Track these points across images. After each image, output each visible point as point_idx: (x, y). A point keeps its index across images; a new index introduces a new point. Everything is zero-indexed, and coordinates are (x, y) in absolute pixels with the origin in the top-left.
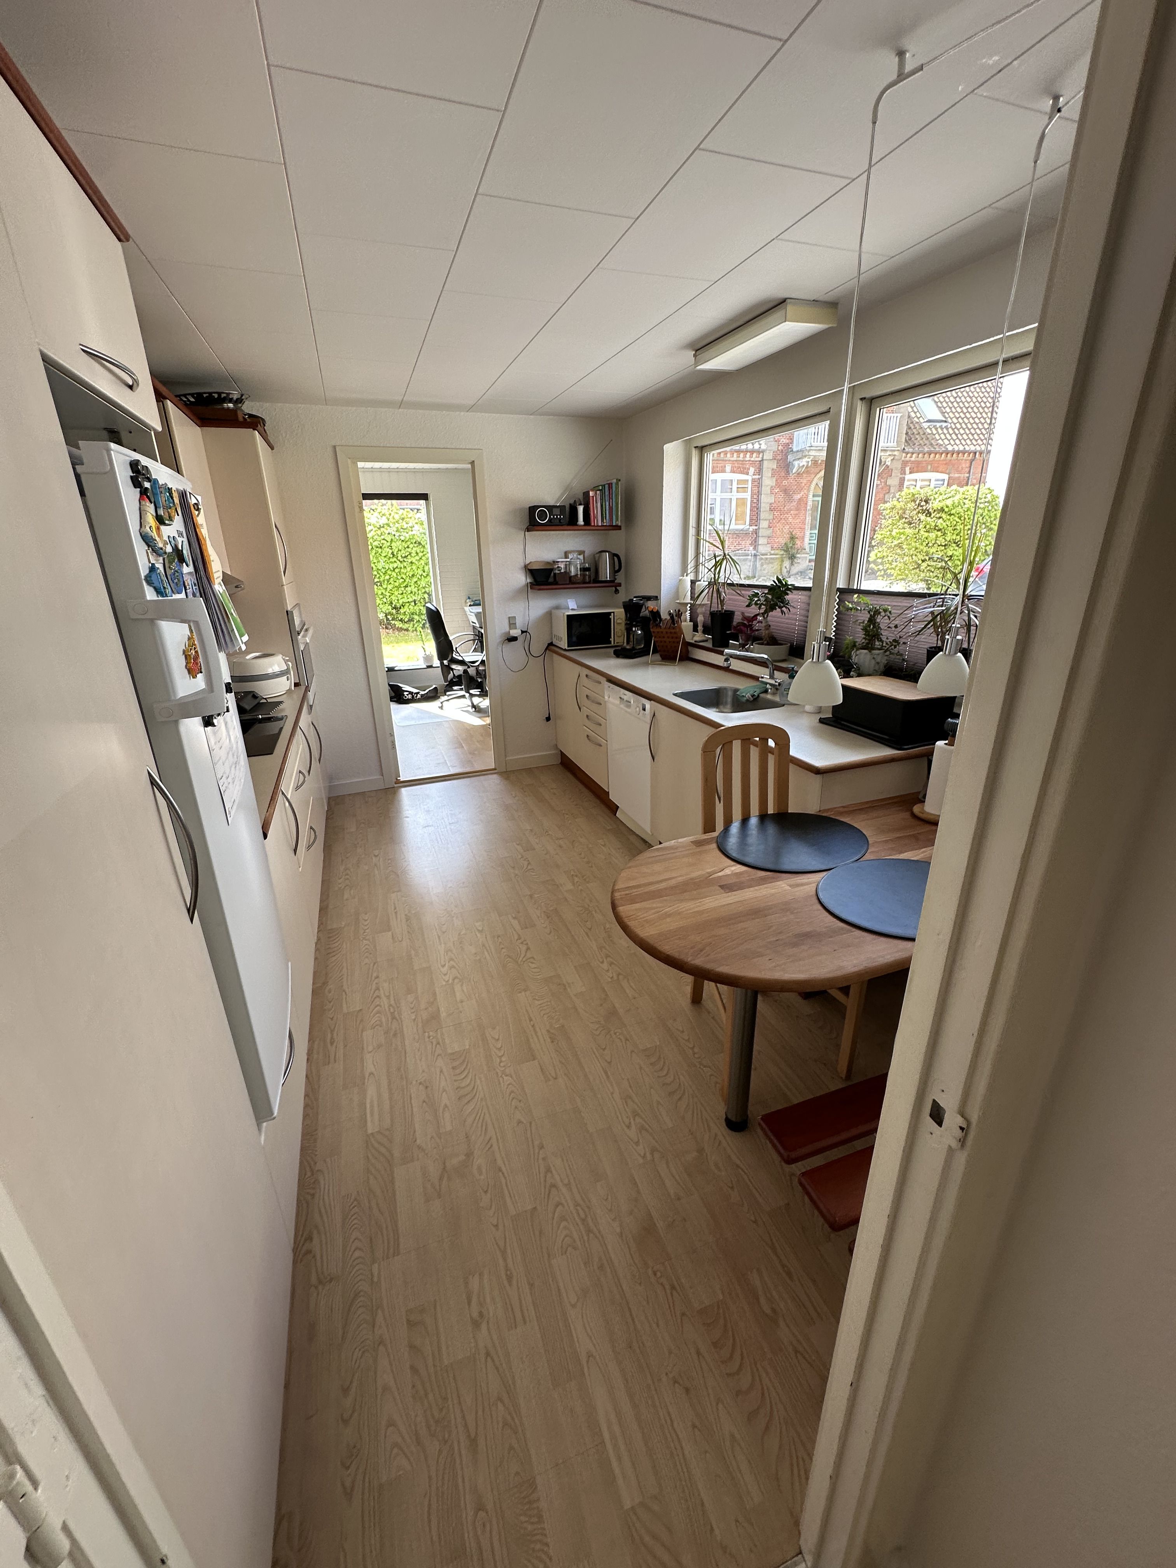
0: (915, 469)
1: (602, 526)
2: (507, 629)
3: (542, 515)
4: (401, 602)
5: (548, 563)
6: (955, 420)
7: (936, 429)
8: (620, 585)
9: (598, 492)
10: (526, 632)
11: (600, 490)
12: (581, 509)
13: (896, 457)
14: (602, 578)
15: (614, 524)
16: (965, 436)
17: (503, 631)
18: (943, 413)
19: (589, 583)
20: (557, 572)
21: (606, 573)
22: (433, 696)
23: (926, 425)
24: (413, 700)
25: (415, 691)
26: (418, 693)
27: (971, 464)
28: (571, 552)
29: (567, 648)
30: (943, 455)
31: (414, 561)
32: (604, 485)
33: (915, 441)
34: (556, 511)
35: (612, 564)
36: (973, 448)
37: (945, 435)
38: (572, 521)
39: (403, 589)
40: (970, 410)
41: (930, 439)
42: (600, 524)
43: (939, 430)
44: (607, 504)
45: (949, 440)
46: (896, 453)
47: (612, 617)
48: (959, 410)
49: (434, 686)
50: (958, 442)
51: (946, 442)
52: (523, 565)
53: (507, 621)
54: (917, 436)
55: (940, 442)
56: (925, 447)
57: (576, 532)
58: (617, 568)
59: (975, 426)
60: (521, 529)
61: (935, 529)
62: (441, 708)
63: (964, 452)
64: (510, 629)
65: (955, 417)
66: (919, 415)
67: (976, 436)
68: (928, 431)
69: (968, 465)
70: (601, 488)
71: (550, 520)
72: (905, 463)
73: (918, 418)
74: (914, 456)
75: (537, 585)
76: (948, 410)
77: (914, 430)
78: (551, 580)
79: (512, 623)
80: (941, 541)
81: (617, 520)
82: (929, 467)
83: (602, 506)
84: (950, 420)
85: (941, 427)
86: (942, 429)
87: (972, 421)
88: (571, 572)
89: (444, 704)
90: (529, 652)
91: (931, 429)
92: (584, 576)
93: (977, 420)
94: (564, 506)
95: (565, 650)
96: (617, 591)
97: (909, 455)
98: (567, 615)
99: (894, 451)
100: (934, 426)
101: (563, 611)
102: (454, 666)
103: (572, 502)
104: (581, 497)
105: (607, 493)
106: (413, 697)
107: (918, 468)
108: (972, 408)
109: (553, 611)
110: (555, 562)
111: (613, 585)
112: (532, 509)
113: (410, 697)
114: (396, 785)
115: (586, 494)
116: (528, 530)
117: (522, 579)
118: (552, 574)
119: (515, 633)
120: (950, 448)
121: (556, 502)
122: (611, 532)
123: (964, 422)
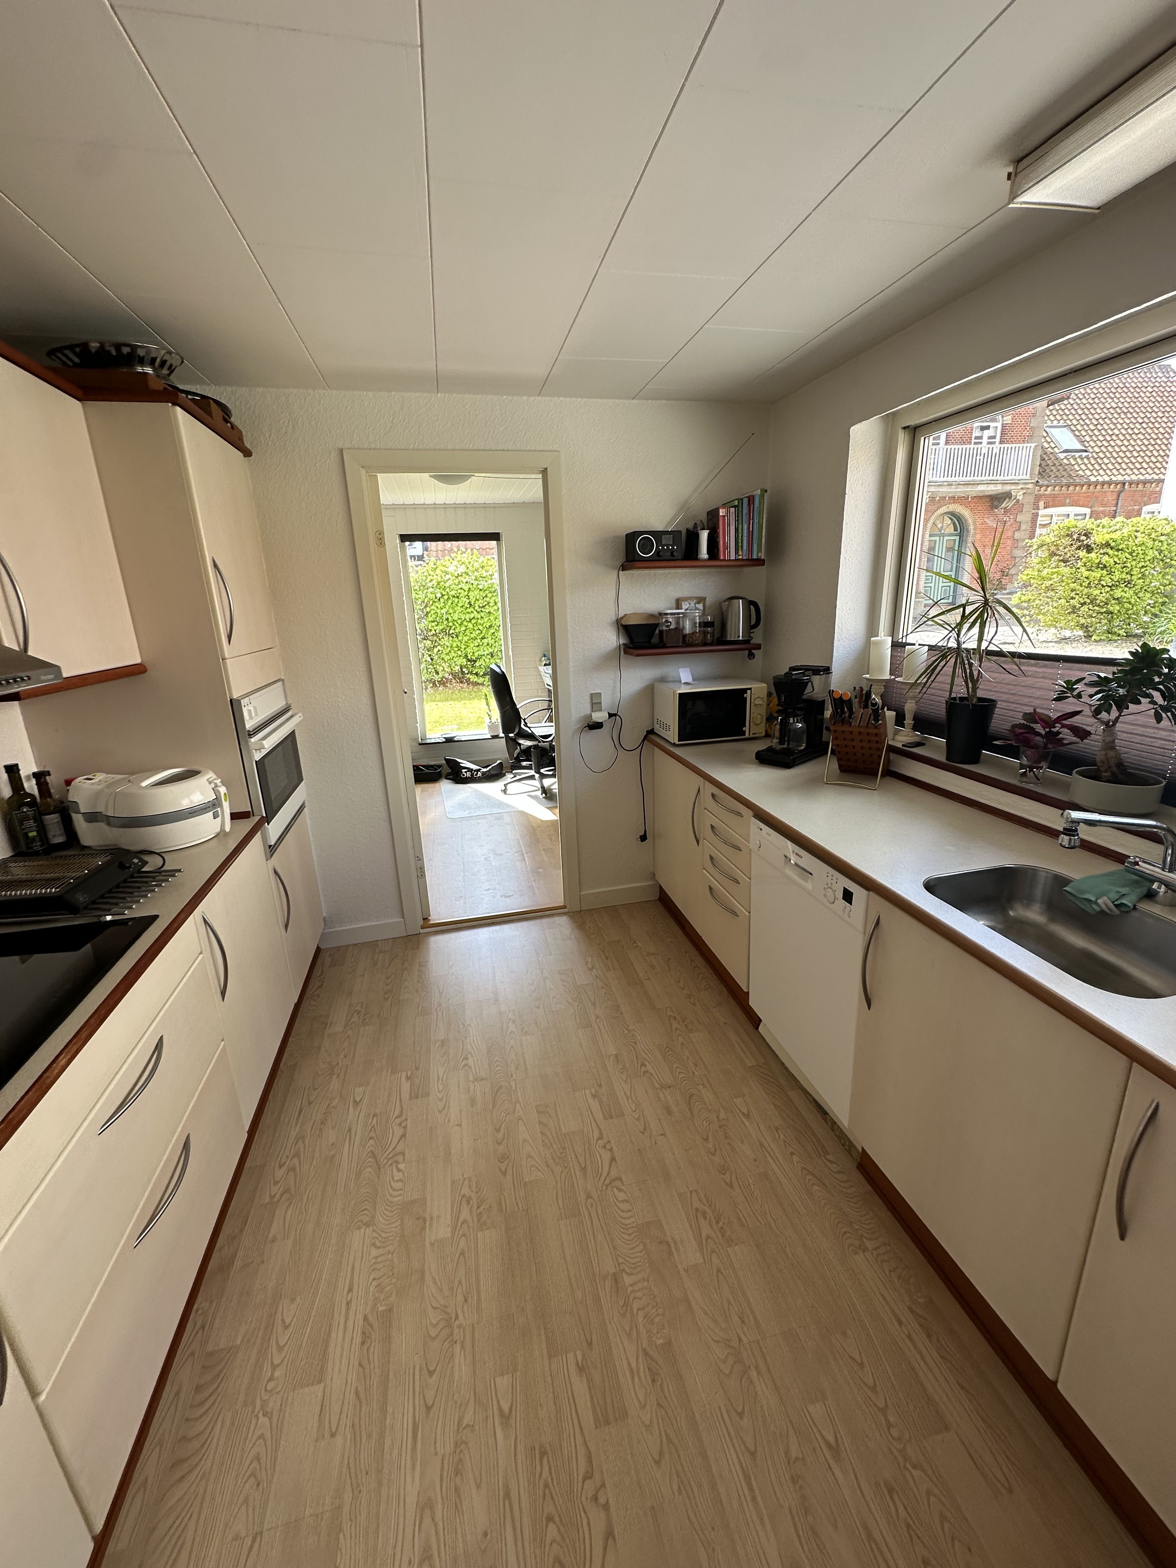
0: (1051, 503)
1: (736, 560)
2: (589, 712)
3: (646, 545)
4: (476, 654)
5: (652, 616)
6: (1097, 449)
7: (1075, 459)
8: (758, 647)
9: (732, 510)
10: (615, 715)
11: (735, 507)
12: (704, 535)
13: (1029, 491)
14: (731, 637)
15: (755, 557)
16: (1110, 466)
17: (583, 714)
18: (1082, 442)
19: (711, 644)
20: (664, 628)
21: (738, 629)
22: (494, 776)
23: (1062, 456)
24: (472, 780)
25: (474, 767)
26: (479, 770)
27: (1119, 496)
28: (686, 599)
29: (677, 742)
30: (1084, 488)
31: (492, 611)
32: (742, 499)
33: (1051, 473)
34: (666, 540)
35: (748, 616)
36: (1120, 478)
37: (1086, 465)
38: (690, 553)
39: (479, 641)
40: (1114, 437)
41: (1068, 470)
42: (733, 557)
43: (1079, 460)
44: (745, 526)
45: (1091, 471)
46: (1030, 486)
47: (748, 695)
48: (1101, 438)
49: (499, 762)
50: (1101, 472)
51: (1088, 473)
52: (614, 618)
53: (588, 700)
54: (1053, 468)
55: (1081, 472)
56: (1062, 479)
57: (697, 570)
58: (753, 622)
59: (1121, 454)
60: (613, 568)
61: (1098, 567)
62: (505, 791)
63: (1110, 483)
64: (593, 711)
65: (1097, 445)
66: (1053, 446)
67: (1123, 465)
68: (1065, 461)
69: (1115, 497)
70: (736, 503)
71: (658, 553)
72: (1038, 498)
73: (1053, 448)
74: (1049, 489)
75: (634, 648)
76: (1087, 438)
77: (1049, 462)
78: (655, 640)
79: (595, 702)
80: (1107, 580)
81: (759, 551)
82: (1068, 501)
83: (737, 530)
84: (1090, 449)
85: (1080, 457)
86: (1082, 459)
87: (1117, 449)
88: (684, 628)
89: (509, 786)
90: (618, 744)
91: (1068, 459)
92: (705, 633)
93: (1123, 448)
94: (680, 531)
95: (674, 745)
96: (751, 656)
97: (1043, 488)
98: (680, 694)
99: (1028, 483)
100: (1072, 457)
101: (671, 685)
102: (521, 741)
103: (690, 526)
104: (704, 517)
105: (745, 511)
106: (472, 775)
107: (1053, 502)
108: (1117, 435)
109: (656, 684)
110: (661, 614)
111: (748, 647)
112: (631, 538)
113: (469, 774)
114: (422, 931)
115: (713, 515)
116: (624, 568)
117: (612, 639)
118: (657, 631)
119: (599, 716)
120: (1093, 479)
121: (667, 526)
122: (746, 570)
123: (1108, 451)
